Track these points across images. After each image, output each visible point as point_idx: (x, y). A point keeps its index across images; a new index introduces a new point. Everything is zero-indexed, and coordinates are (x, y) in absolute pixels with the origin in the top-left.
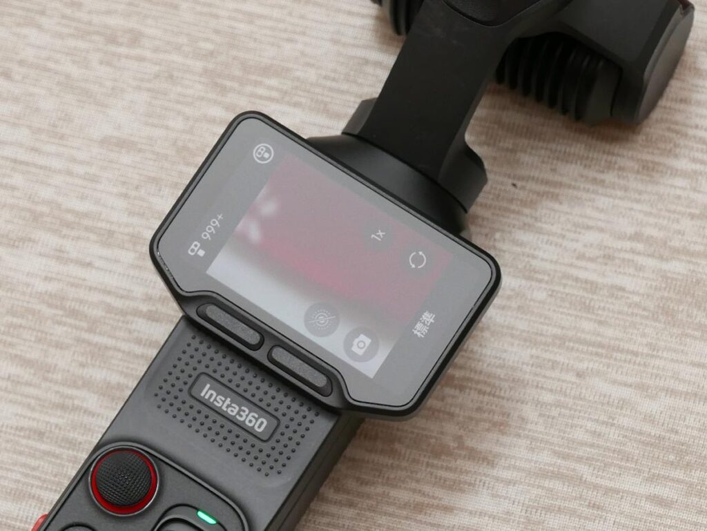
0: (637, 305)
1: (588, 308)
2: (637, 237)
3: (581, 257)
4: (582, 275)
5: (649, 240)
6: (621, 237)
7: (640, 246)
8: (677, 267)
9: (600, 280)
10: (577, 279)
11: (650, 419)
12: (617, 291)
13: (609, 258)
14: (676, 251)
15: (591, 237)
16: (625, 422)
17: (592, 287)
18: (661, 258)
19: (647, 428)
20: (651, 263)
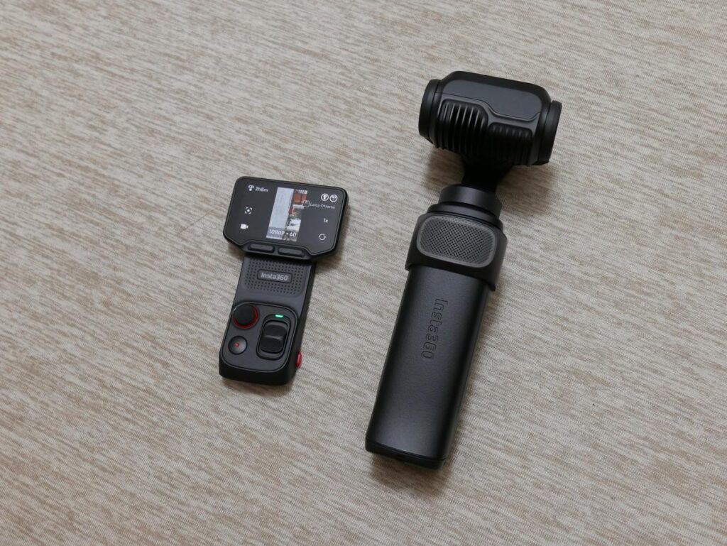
0: (642, 471)
1: (619, 467)
2: (646, 439)
3: (620, 443)
4: (619, 452)
5: (652, 441)
6: (639, 437)
7: (647, 443)
8: (662, 456)
9: (627, 455)
10: (616, 453)
11: (642, 525)
12: (634, 462)
13: (632, 446)
14: (663, 448)
15: (626, 435)
16: (630, 523)
17: (624, 458)
18: (656, 451)
19: (640, 530)
20: (651, 452)
